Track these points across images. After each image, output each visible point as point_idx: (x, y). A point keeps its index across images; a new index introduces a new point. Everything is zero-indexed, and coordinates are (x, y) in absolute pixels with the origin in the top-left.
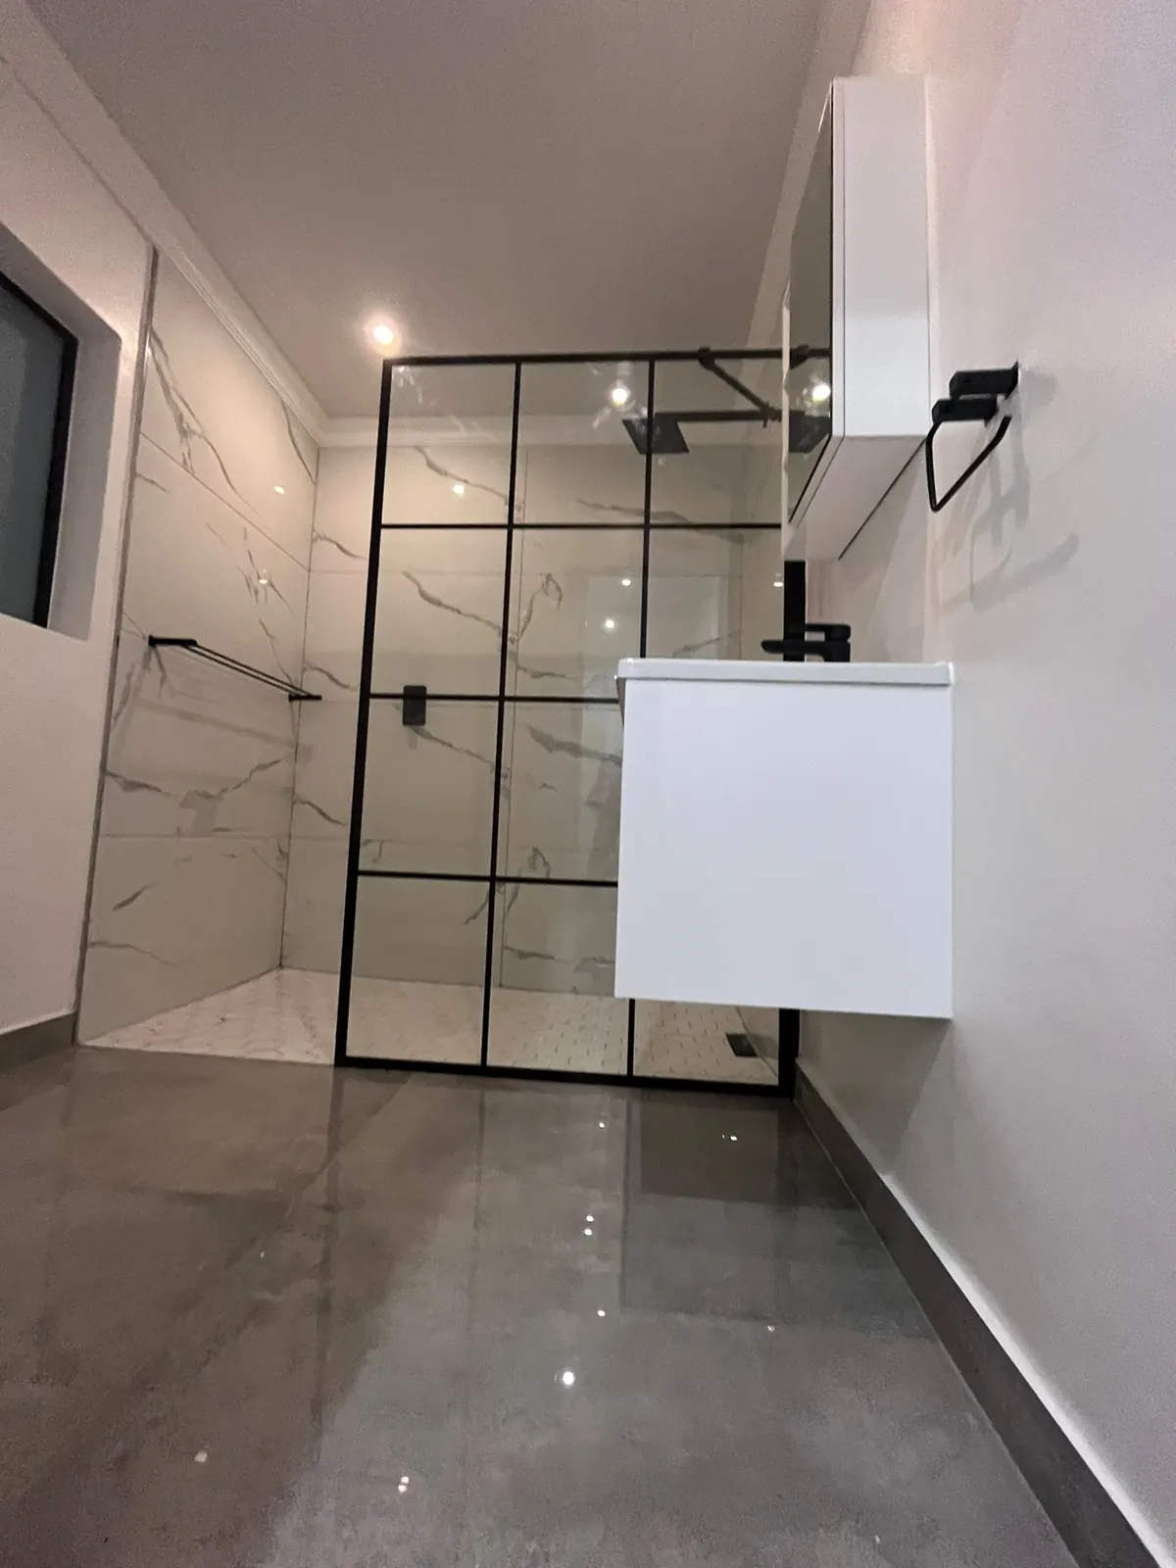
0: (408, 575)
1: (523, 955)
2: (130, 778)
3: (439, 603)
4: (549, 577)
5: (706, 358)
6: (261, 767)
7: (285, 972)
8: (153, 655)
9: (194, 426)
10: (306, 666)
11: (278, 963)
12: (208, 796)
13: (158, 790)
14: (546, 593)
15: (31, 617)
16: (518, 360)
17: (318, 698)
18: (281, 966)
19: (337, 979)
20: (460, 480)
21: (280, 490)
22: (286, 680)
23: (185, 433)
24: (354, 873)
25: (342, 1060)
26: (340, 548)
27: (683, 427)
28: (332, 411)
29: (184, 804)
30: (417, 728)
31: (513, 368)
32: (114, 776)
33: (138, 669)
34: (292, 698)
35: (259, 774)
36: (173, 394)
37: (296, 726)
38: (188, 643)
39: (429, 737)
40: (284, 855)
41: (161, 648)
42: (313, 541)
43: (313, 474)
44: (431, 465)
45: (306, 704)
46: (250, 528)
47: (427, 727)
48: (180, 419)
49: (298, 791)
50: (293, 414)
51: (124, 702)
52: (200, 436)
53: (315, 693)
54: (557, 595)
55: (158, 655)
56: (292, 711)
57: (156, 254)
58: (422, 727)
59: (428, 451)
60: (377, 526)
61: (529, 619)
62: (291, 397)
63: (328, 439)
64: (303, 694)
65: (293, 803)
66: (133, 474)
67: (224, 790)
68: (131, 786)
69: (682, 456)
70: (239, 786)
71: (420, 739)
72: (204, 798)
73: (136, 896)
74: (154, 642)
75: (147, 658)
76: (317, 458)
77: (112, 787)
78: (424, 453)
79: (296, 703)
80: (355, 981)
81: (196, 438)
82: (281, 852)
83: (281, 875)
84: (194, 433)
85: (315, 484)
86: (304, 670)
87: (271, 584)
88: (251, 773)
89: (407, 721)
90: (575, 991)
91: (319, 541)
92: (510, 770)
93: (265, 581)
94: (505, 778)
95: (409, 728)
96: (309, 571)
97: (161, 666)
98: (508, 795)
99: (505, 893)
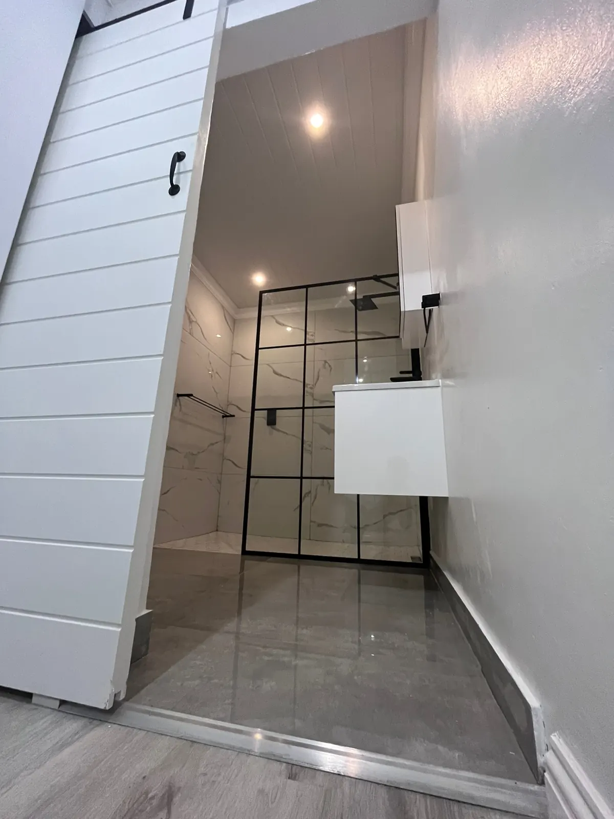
0: (268, 365)
1: (320, 525)
2: (169, 445)
3: (281, 375)
4: (326, 362)
5: (377, 278)
6: (212, 444)
7: (219, 533)
8: (178, 404)
9: (194, 320)
10: (229, 404)
11: (216, 529)
12: (193, 454)
13: (178, 452)
14: (325, 368)
16: (307, 287)
17: (234, 416)
18: (217, 530)
19: (241, 536)
20: (289, 326)
21: (219, 336)
22: (221, 409)
23: (191, 322)
24: (249, 477)
25: (244, 552)
26: (242, 356)
27: (373, 300)
28: (240, 305)
29: (185, 456)
30: (273, 426)
31: (305, 289)
34: (223, 417)
35: (210, 447)
36: (188, 309)
37: (224, 428)
38: (189, 395)
39: (278, 430)
40: (220, 482)
41: (180, 398)
42: (232, 354)
43: (232, 330)
44: (278, 322)
45: (229, 418)
46: (211, 352)
47: (277, 426)
48: (190, 318)
49: (225, 454)
50: (226, 310)
53: (232, 414)
54: (329, 369)
55: (179, 400)
56: (224, 422)
59: (276, 318)
60: (257, 349)
61: (318, 379)
62: (226, 304)
63: (237, 317)
64: (228, 415)
65: (223, 460)
67: (199, 453)
68: (169, 448)
69: (375, 310)
70: (204, 451)
71: (274, 431)
73: (168, 491)
74: (179, 395)
75: (176, 402)
76: (233, 324)
78: (274, 318)
79: (225, 418)
80: (248, 537)
81: (194, 323)
82: (218, 480)
83: (218, 491)
85: (233, 333)
87: (217, 373)
88: (208, 446)
89: (269, 424)
90: (344, 542)
91: (234, 354)
92: (312, 443)
93: (215, 371)
94: (310, 446)
95: (269, 427)
96: (231, 366)
97: (180, 405)
98: (311, 453)
99: (311, 496)
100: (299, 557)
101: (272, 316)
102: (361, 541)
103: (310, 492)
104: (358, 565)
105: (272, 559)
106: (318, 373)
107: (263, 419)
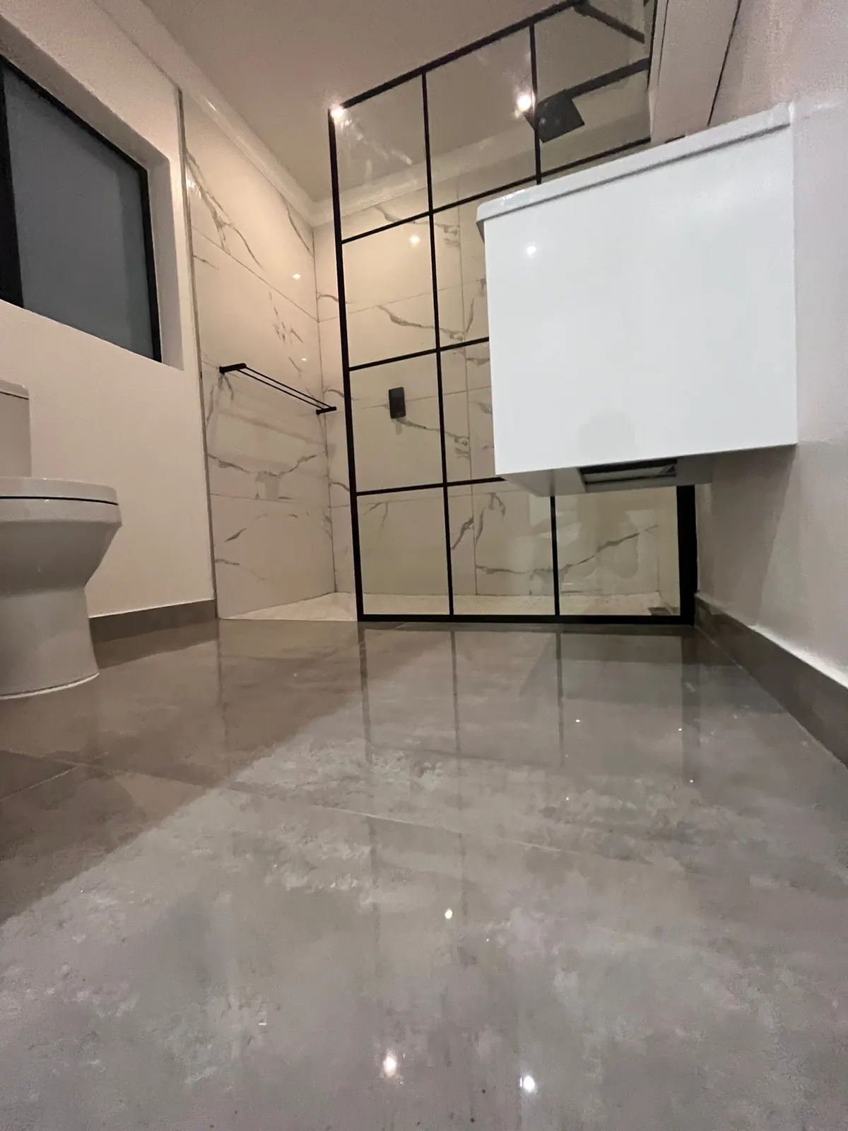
0: (381, 308)
1: (490, 571)
2: (222, 460)
3: (405, 323)
6: (305, 459)
7: (338, 594)
8: (224, 380)
9: (225, 219)
10: (325, 388)
11: (334, 589)
12: (271, 474)
13: (242, 469)
14: (482, 295)
15: (151, 354)
17: (335, 409)
18: (336, 591)
22: (314, 397)
23: (220, 225)
24: (354, 494)
25: (362, 617)
26: (335, 299)
29: (259, 478)
30: (400, 418)
32: (214, 458)
33: (216, 388)
34: (318, 412)
35: (303, 464)
36: (207, 195)
37: (324, 434)
38: (240, 367)
39: (410, 424)
40: (329, 520)
41: (228, 375)
42: (318, 298)
43: (311, 249)
45: (328, 414)
46: (273, 291)
47: (408, 417)
48: (215, 214)
49: (331, 476)
50: (291, 205)
51: (211, 411)
52: (229, 225)
53: (332, 405)
55: (227, 379)
56: (320, 421)
57: (180, 93)
58: (403, 418)
59: (383, 207)
60: (339, 243)
61: (471, 320)
62: (290, 196)
63: (315, 220)
64: (326, 407)
65: (330, 485)
66: (192, 256)
67: (283, 472)
68: (224, 464)
70: (291, 470)
71: (403, 426)
72: (270, 476)
73: (239, 533)
74: (223, 370)
75: (220, 379)
76: (311, 236)
77: (214, 466)
78: (382, 210)
79: (322, 415)
82: (325, 516)
83: (328, 532)
84: (226, 223)
85: (314, 256)
86: (324, 393)
87: (292, 331)
88: (299, 462)
89: (393, 415)
90: (531, 593)
91: (321, 298)
92: (469, 438)
93: (288, 328)
94: (466, 444)
95: (395, 420)
96: (318, 322)
97: (230, 387)
98: (469, 458)
99: (473, 528)
100: (452, 618)
101: (378, 207)
102: (560, 590)
103: (471, 521)
104: (555, 626)
105: (405, 624)
106: (472, 306)
107: (383, 408)
